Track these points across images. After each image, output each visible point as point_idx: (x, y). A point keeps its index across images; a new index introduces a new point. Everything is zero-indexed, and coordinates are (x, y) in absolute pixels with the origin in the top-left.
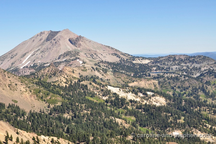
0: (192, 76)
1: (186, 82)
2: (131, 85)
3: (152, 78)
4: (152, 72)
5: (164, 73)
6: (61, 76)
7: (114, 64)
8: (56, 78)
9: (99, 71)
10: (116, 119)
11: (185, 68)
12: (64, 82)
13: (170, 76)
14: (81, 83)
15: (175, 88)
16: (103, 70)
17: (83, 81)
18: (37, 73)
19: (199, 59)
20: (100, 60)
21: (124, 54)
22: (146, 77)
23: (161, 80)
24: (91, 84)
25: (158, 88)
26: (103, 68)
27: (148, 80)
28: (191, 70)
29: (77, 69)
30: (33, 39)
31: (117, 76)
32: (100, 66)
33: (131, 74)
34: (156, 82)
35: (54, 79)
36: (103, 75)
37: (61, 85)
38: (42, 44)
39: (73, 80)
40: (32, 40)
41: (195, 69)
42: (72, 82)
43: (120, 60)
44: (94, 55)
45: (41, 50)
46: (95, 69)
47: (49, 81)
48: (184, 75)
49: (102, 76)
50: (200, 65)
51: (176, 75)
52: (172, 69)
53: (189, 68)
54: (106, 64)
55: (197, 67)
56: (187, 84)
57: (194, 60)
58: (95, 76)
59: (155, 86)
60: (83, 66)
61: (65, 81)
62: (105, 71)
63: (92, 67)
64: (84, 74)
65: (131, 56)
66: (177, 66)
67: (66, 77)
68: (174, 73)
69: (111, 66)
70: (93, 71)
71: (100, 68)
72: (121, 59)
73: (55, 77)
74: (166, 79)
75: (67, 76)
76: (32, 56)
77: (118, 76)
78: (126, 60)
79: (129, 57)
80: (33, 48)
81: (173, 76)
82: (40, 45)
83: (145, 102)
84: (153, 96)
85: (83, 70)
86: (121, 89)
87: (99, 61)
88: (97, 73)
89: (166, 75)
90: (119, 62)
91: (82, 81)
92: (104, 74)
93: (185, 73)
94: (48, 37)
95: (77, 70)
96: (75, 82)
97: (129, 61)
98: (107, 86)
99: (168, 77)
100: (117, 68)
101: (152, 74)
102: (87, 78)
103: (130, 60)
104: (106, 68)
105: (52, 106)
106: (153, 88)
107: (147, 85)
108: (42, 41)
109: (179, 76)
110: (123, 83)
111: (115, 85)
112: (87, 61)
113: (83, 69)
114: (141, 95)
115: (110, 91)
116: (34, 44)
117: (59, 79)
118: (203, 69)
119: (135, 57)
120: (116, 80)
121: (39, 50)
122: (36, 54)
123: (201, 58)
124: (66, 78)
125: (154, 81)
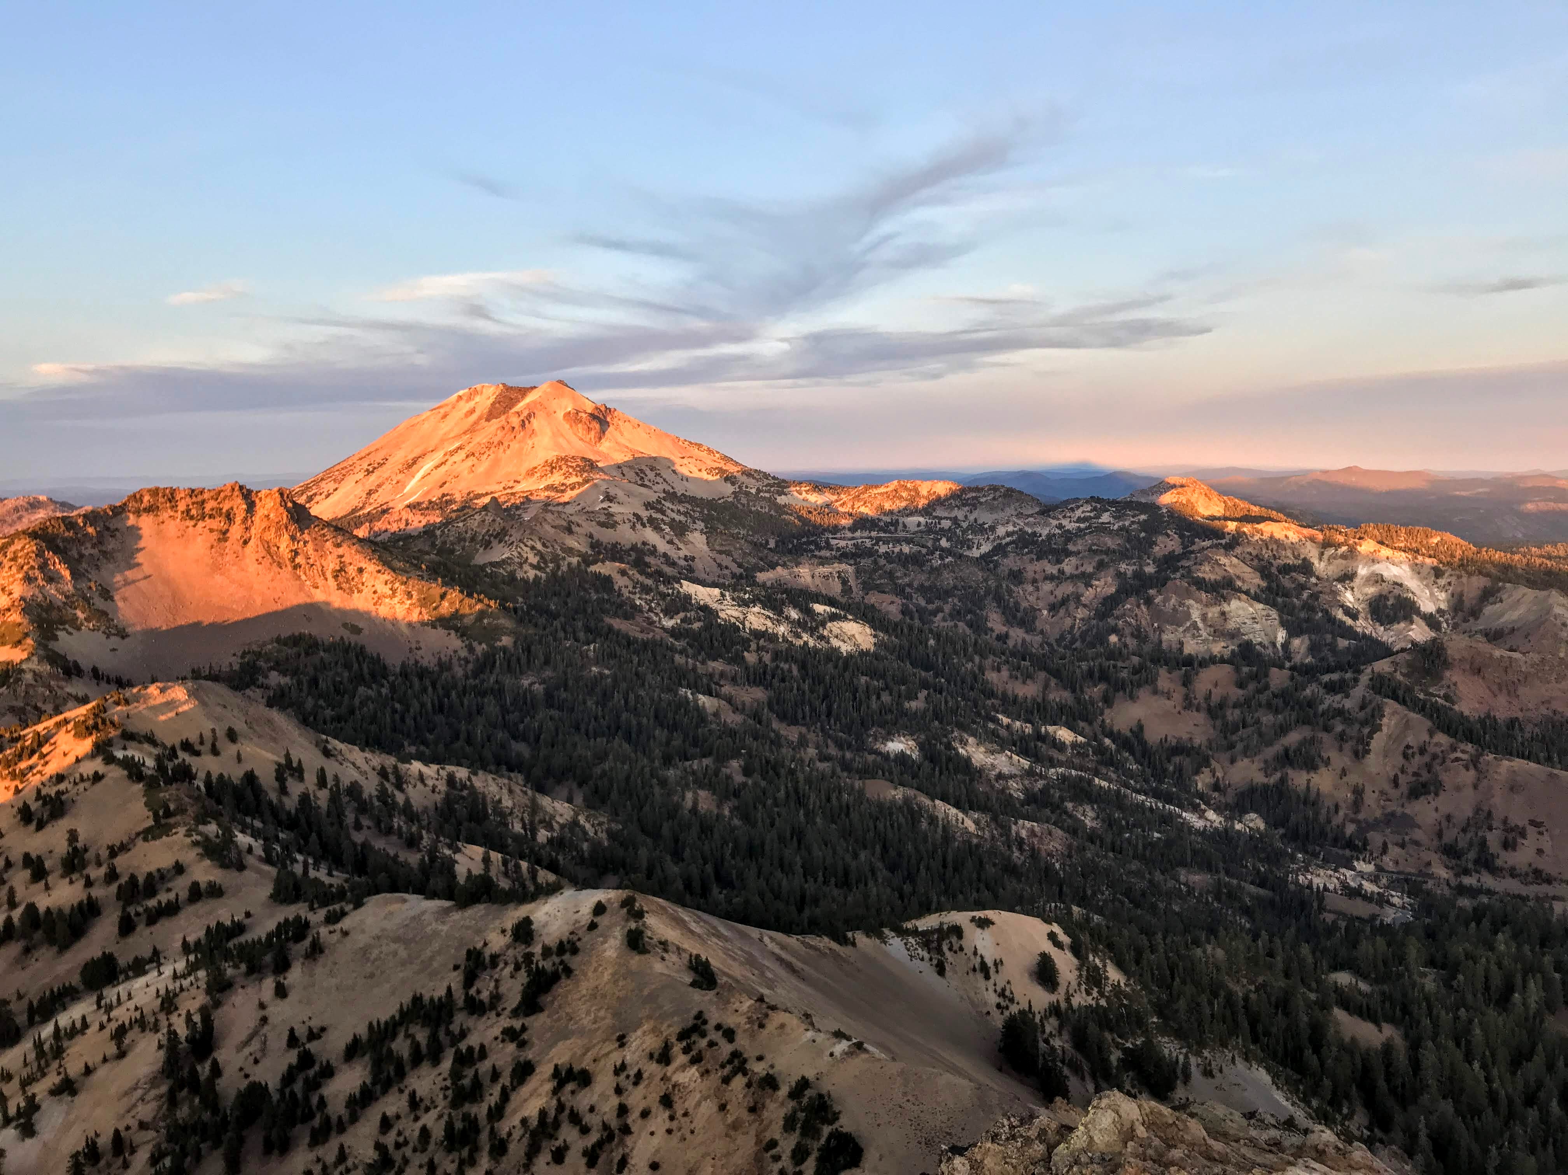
0: (967, 553)
1: (945, 574)
2: (761, 577)
3: (835, 557)
4: (838, 535)
5: (878, 540)
6: (522, 545)
7: (711, 504)
8: (506, 549)
9: (657, 528)
10: (700, 696)
11: (946, 524)
12: (531, 565)
13: (897, 550)
14: (593, 568)
15: (908, 590)
16: (673, 524)
17: (600, 564)
18: (443, 532)
19: (992, 496)
20: (668, 488)
21: (748, 473)
22: (817, 553)
23: (865, 562)
24: (623, 573)
25: (854, 589)
26: (673, 520)
27: (823, 561)
28: (964, 532)
29: (584, 518)
30: (442, 411)
31: (717, 548)
32: (663, 513)
33: (767, 543)
34: (848, 569)
35: (500, 553)
36: (670, 542)
37: (519, 575)
38: (472, 430)
39: (564, 558)
40: (440, 415)
41: (979, 529)
42: (558, 567)
43: (734, 493)
44: (648, 472)
45: (467, 448)
46: (645, 520)
47: (481, 558)
48: (942, 550)
49: (669, 546)
50: (995, 516)
51: (916, 548)
52: (905, 526)
53: (960, 526)
54: (687, 505)
55: (984, 524)
56: (948, 579)
57: (976, 498)
58: (644, 543)
59: (844, 582)
60: (604, 509)
61: (534, 559)
62: (680, 530)
63: (634, 514)
64: (607, 536)
65: (774, 478)
66: (921, 519)
67: (539, 546)
68: (909, 541)
69: (701, 512)
70: (638, 526)
71: (661, 517)
72: (740, 487)
73: (502, 544)
74: (882, 562)
75: (544, 545)
76: (437, 467)
77: (724, 548)
78: (753, 491)
79: (766, 482)
80: (443, 441)
81: (906, 549)
82: (465, 433)
83: (805, 637)
84: (833, 617)
85: (602, 524)
86: (727, 594)
87: (662, 495)
88: (651, 536)
89: (883, 549)
90: (730, 500)
91: (595, 562)
92: (676, 541)
93: (944, 543)
94: (493, 404)
95: (584, 524)
96: (569, 564)
97: (767, 495)
98: (678, 582)
99: (887, 555)
100: (718, 520)
101: (836, 541)
102: (615, 552)
103: (768, 491)
104: (682, 518)
105: (481, 648)
106: (836, 588)
107: (818, 581)
108: (474, 417)
109: (924, 551)
110: (739, 571)
111: (709, 579)
112: (620, 494)
113: (603, 518)
114: (794, 614)
115: (691, 598)
116: (445, 427)
117: (515, 554)
118: (1001, 531)
119: (784, 481)
120: (715, 560)
121: (460, 448)
122: (449, 463)
123: (998, 494)
124: (539, 551)
125: (843, 566)
